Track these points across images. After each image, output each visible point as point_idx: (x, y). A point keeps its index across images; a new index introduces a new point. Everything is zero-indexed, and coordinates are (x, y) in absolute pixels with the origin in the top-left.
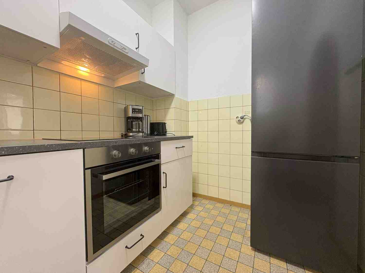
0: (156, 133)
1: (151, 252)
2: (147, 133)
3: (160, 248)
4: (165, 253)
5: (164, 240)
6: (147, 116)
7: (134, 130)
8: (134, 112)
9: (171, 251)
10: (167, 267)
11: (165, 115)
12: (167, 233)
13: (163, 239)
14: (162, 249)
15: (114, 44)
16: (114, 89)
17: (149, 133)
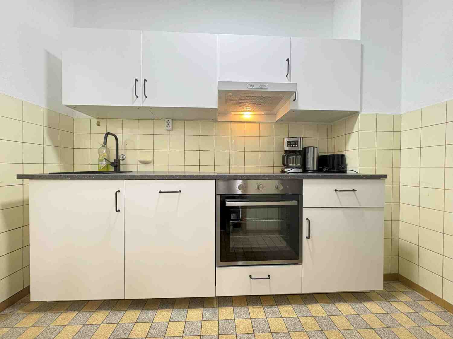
0: (326, 169)
1: (284, 305)
2: (312, 169)
3: (296, 308)
4: (298, 317)
5: (307, 305)
6: (314, 147)
7: (290, 165)
8: (289, 145)
9: (306, 321)
10: (289, 329)
11: (346, 144)
12: (316, 301)
13: (307, 303)
14: (298, 311)
15: (253, 87)
16: (275, 123)
17: (315, 169)
